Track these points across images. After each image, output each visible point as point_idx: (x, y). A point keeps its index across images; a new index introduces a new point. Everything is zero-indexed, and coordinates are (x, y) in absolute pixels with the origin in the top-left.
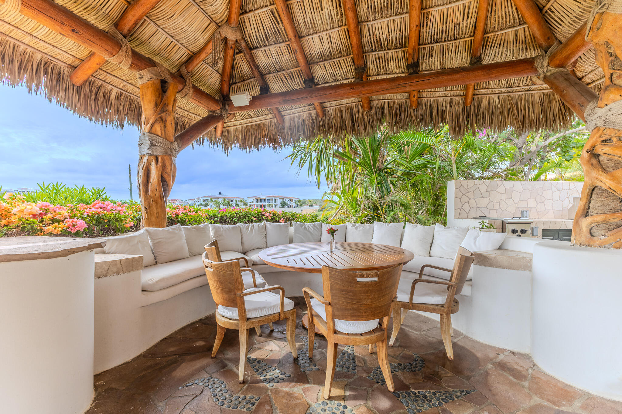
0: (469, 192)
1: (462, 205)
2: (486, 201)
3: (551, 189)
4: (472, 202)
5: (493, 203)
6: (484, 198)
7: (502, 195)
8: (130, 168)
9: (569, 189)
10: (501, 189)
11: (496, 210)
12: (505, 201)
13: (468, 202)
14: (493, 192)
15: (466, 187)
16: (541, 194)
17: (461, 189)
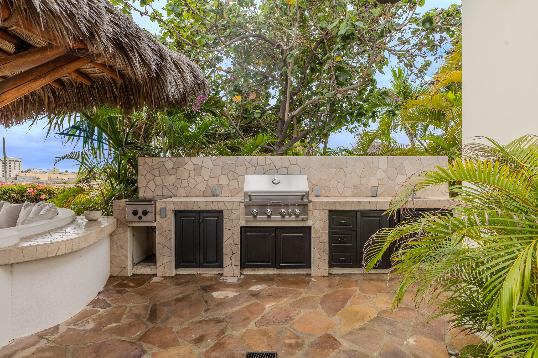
0: (154, 169)
1: (146, 183)
2: (173, 178)
3: (245, 165)
4: (158, 179)
5: (180, 181)
6: (170, 175)
7: (190, 172)
8: (4, 141)
9: (266, 165)
10: (189, 166)
11: (184, 187)
12: (194, 179)
13: (154, 179)
14: (180, 169)
15: (150, 164)
16: (233, 170)
17: (145, 166)
